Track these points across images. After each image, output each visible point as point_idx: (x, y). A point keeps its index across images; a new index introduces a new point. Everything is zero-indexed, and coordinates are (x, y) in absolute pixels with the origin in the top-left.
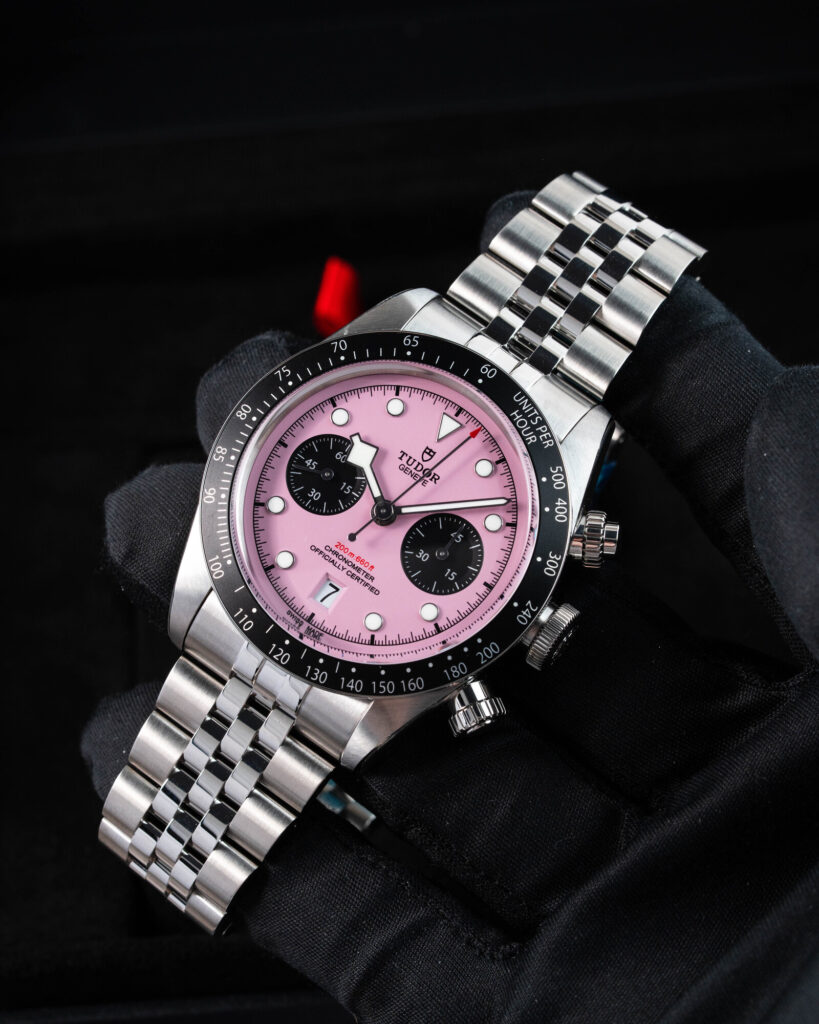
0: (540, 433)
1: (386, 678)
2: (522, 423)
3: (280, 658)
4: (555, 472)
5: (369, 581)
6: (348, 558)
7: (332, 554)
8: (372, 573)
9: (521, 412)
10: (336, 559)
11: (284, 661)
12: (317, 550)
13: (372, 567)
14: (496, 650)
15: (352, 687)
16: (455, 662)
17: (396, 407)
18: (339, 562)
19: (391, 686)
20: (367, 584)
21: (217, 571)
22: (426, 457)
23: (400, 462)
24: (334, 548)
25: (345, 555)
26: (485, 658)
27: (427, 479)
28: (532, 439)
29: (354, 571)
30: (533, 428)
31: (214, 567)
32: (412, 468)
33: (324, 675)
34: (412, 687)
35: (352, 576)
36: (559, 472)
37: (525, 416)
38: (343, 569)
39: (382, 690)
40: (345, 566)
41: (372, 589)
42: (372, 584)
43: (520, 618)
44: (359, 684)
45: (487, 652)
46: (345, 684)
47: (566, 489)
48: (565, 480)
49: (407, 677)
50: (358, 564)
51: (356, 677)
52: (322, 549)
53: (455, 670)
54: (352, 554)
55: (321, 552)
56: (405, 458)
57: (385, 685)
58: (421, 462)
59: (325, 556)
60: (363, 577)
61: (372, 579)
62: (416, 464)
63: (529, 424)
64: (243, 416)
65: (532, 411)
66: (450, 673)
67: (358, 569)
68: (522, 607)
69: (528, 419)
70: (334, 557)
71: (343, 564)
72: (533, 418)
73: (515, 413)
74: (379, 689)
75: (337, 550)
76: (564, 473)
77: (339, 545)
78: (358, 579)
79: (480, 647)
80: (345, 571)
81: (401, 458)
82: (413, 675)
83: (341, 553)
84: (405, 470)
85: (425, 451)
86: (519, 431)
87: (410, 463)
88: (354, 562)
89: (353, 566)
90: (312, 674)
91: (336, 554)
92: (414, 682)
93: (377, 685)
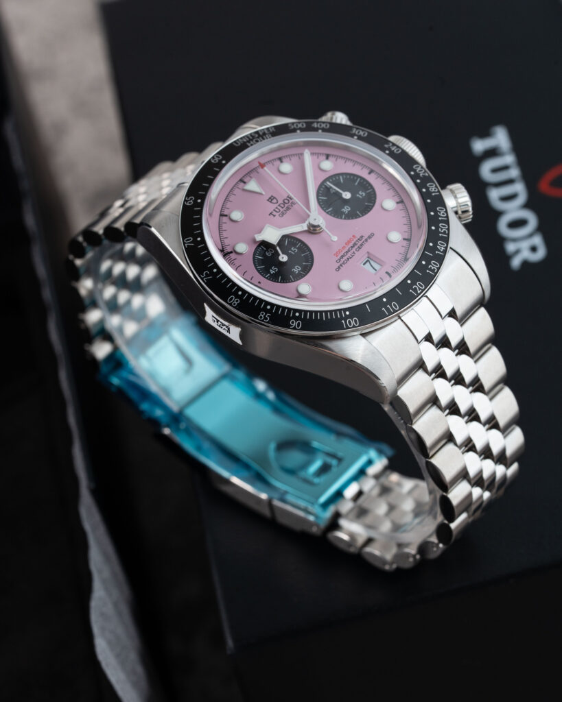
0: (264, 133)
1: (437, 227)
2: (257, 140)
3: (420, 289)
5: (364, 239)
6: (346, 249)
7: (343, 259)
8: (358, 237)
10: (347, 257)
11: (422, 286)
12: (339, 268)
14: (419, 166)
15: (443, 248)
16: (426, 187)
18: (349, 255)
19: (443, 226)
20: (366, 240)
21: (353, 322)
22: (274, 201)
25: (344, 251)
26: (424, 173)
27: (291, 201)
29: (356, 247)
30: (260, 136)
31: (350, 325)
32: (282, 210)
33: (434, 263)
34: (443, 214)
35: (359, 248)
38: (354, 253)
39: (445, 231)
40: (352, 252)
41: (370, 237)
42: (366, 237)
44: (441, 244)
45: (419, 172)
46: (440, 251)
47: (305, 122)
48: (299, 122)
49: (437, 215)
50: (351, 244)
51: (436, 244)
52: (339, 264)
53: (433, 189)
54: (344, 247)
55: (341, 265)
56: (274, 213)
57: (442, 229)
58: (278, 204)
59: (344, 263)
60: (361, 242)
61: (362, 237)
62: (279, 207)
63: (257, 137)
64: (237, 301)
65: (248, 137)
66: (435, 192)
67: (355, 244)
69: (254, 138)
70: (345, 258)
71: (350, 253)
73: (249, 144)
74: (444, 233)
75: (339, 256)
77: (336, 255)
78: (362, 245)
79: (416, 174)
80: (356, 252)
81: (274, 216)
82: (435, 212)
83: (342, 254)
84: (283, 214)
85: (271, 202)
87: (278, 211)
88: (349, 246)
89: (352, 247)
90: (433, 271)
91: (342, 257)
92: (440, 212)
93: (442, 233)
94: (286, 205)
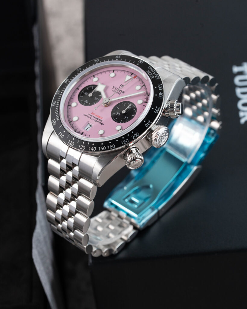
0: (156, 76)
1: (103, 146)
2: (150, 73)
4: (159, 86)
5: (101, 122)
6: (95, 116)
8: (102, 120)
9: (150, 70)
11: (72, 145)
12: (85, 115)
13: (102, 118)
14: (138, 135)
15: (93, 149)
16: (125, 139)
17: (112, 75)
19: (104, 148)
20: (100, 123)
23: (113, 89)
24: (91, 114)
26: (134, 137)
27: (121, 93)
28: (153, 77)
29: (96, 120)
30: (153, 75)
33: (84, 147)
34: (111, 147)
35: (96, 121)
36: (161, 85)
37: (151, 72)
39: (102, 149)
41: (101, 124)
43: (146, 125)
44: (95, 148)
45: (135, 135)
46: (91, 148)
47: (163, 90)
48: (163, 88)
49: (109, 145)
50: (98, 118)
51: (94, 146)
52: (87, 115)
53: (125, 141)
55: (87, 116)
56: (114, 88)
57: (103, 148)
58: (119, 88)
59: (88, 117)
60: (99, 121)
61: (102, 121)
62: (117, 89)
63: (152, 74)
65: (154, 70)
66: (123, 142)
67: (98, 119)
68: (147, 122)
69: (152, 73)
70: (91, 117)
71: (93, 118)
72: (154, 73)
73: (148, 71)
76: (162, 86)
77: (93, 113)
78: (97, 121)
79: (133, 134)
80: (94, 120)
81: (113, 88)
82: (112, 144)
83: (93, 115)
84: (114, 91)
85: (121, 86)
86: (149, 75)
87: (116, 89)
89: (96, 118)
90: (81, 147)
91: (91, 116)
92: (112, 146)
93: (100, 148)
94: (119, 92)
